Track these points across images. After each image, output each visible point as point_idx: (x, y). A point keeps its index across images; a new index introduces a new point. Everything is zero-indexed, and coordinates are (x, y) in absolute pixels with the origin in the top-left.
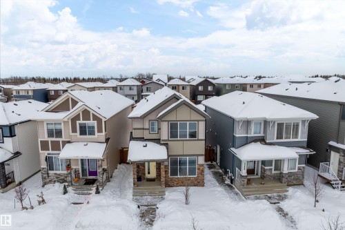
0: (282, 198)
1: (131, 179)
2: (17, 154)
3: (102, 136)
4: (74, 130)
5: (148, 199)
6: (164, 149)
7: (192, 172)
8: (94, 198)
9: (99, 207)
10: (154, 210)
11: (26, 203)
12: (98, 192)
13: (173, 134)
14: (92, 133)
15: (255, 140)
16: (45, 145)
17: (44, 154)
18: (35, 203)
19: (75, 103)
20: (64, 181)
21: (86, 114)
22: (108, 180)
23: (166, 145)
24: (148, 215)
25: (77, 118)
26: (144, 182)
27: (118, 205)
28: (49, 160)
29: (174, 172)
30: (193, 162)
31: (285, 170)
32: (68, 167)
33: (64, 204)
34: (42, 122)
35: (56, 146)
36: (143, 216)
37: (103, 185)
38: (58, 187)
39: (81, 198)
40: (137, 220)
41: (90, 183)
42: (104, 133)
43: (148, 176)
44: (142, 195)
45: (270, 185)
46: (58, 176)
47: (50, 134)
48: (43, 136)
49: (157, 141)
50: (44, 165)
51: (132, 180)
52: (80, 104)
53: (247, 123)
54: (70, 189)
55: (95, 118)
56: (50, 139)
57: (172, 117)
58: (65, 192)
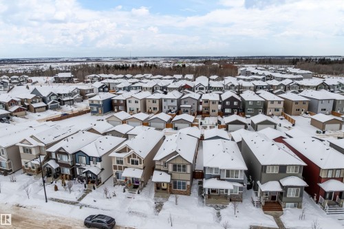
0: (223, 207)
1: (154, 188)
2: (102, 169)
3: (141, 166)
4: (129, 162)
5: (161, 199)
6: (170, 176)
7: (184, 188)
8: (137, 196)
9: (139, 201)
10: (162, 205)
11: (108, 195)
12: (139, 193)
13: (175, 169)
14: (137, 164)
15: (215, 177)
16: (115, 167)
17: (115, 171)
18: (111, 196)
19: (129, 150)
20: (123, 185)
21: (134, 155)
22: (144, 186)
23: (171, 174)
24: (159, 207)
25: (130, 156)
26: (161, 190)
27: (146, 201)
28: (117, 174)
29: (175, 187)
30: (184, 184)
31: (229, 194)
32: (126, 180)
33: (124, 198)
34: (114, 157)
35: (120, 168)
36: (156, 207)
37: (141, 189)
38: (121, 188)
39: (131, 195)
40: (153, 209)
41: (136, 187)
42: (142, 165)
43: (163, 187)
44: (158, 197)
45: (220, 200)
46: (121, 182)
47: (118, 162)
48: (115, 163)
49: (167, 172)
50: (114, 176)
51: (154, 190)
52: (131, 151)
53: (211, 169)
54: (126, 190)
55: (138, 158)
56: (118, 165)
57: (174, 162)
58: (124, 191)
